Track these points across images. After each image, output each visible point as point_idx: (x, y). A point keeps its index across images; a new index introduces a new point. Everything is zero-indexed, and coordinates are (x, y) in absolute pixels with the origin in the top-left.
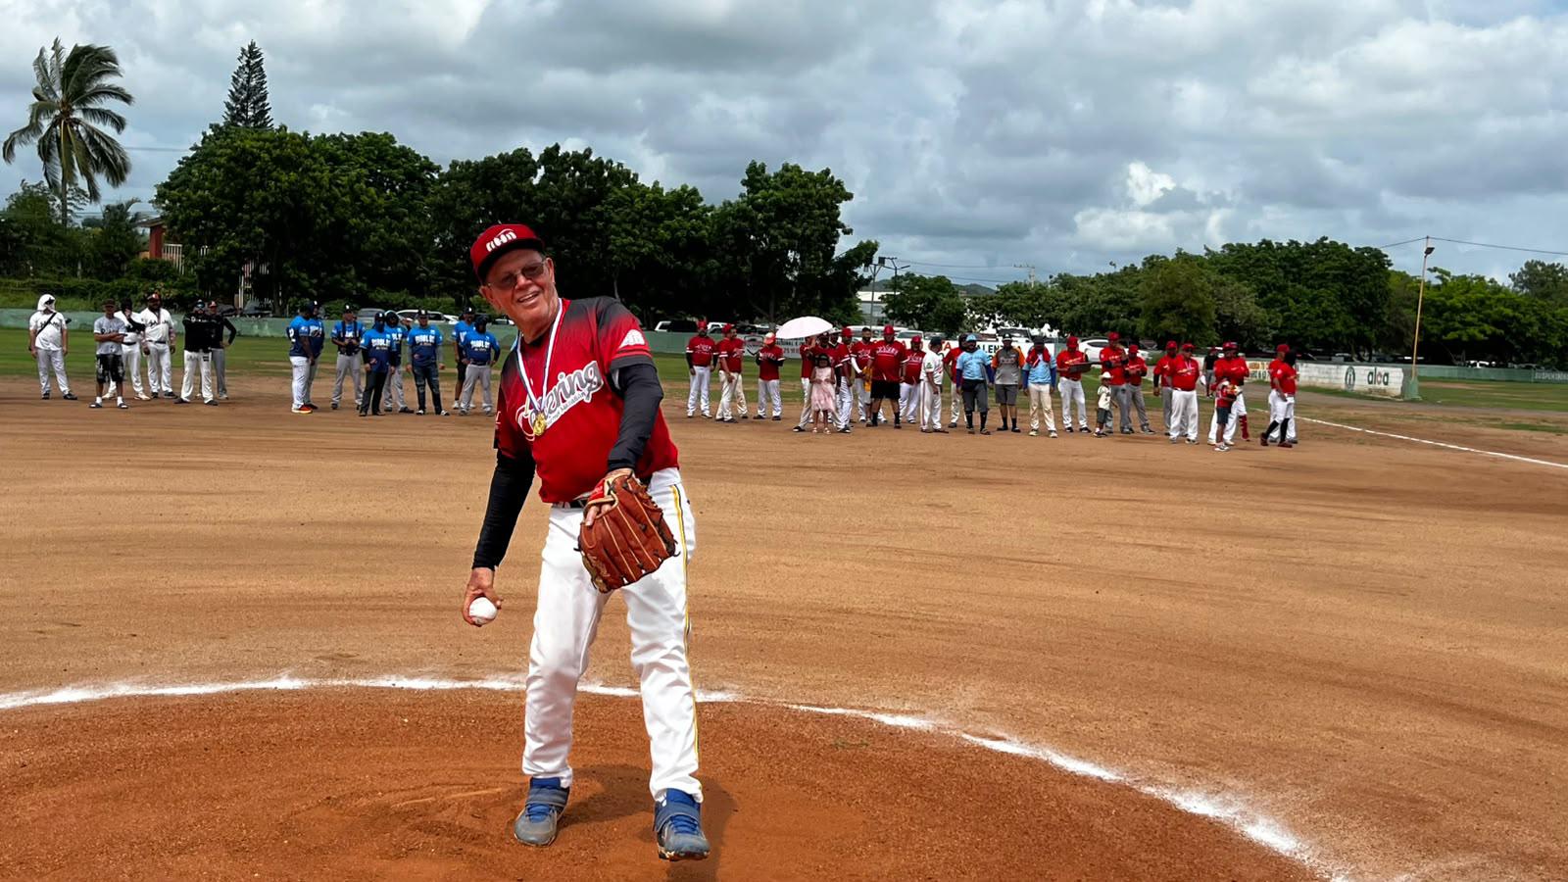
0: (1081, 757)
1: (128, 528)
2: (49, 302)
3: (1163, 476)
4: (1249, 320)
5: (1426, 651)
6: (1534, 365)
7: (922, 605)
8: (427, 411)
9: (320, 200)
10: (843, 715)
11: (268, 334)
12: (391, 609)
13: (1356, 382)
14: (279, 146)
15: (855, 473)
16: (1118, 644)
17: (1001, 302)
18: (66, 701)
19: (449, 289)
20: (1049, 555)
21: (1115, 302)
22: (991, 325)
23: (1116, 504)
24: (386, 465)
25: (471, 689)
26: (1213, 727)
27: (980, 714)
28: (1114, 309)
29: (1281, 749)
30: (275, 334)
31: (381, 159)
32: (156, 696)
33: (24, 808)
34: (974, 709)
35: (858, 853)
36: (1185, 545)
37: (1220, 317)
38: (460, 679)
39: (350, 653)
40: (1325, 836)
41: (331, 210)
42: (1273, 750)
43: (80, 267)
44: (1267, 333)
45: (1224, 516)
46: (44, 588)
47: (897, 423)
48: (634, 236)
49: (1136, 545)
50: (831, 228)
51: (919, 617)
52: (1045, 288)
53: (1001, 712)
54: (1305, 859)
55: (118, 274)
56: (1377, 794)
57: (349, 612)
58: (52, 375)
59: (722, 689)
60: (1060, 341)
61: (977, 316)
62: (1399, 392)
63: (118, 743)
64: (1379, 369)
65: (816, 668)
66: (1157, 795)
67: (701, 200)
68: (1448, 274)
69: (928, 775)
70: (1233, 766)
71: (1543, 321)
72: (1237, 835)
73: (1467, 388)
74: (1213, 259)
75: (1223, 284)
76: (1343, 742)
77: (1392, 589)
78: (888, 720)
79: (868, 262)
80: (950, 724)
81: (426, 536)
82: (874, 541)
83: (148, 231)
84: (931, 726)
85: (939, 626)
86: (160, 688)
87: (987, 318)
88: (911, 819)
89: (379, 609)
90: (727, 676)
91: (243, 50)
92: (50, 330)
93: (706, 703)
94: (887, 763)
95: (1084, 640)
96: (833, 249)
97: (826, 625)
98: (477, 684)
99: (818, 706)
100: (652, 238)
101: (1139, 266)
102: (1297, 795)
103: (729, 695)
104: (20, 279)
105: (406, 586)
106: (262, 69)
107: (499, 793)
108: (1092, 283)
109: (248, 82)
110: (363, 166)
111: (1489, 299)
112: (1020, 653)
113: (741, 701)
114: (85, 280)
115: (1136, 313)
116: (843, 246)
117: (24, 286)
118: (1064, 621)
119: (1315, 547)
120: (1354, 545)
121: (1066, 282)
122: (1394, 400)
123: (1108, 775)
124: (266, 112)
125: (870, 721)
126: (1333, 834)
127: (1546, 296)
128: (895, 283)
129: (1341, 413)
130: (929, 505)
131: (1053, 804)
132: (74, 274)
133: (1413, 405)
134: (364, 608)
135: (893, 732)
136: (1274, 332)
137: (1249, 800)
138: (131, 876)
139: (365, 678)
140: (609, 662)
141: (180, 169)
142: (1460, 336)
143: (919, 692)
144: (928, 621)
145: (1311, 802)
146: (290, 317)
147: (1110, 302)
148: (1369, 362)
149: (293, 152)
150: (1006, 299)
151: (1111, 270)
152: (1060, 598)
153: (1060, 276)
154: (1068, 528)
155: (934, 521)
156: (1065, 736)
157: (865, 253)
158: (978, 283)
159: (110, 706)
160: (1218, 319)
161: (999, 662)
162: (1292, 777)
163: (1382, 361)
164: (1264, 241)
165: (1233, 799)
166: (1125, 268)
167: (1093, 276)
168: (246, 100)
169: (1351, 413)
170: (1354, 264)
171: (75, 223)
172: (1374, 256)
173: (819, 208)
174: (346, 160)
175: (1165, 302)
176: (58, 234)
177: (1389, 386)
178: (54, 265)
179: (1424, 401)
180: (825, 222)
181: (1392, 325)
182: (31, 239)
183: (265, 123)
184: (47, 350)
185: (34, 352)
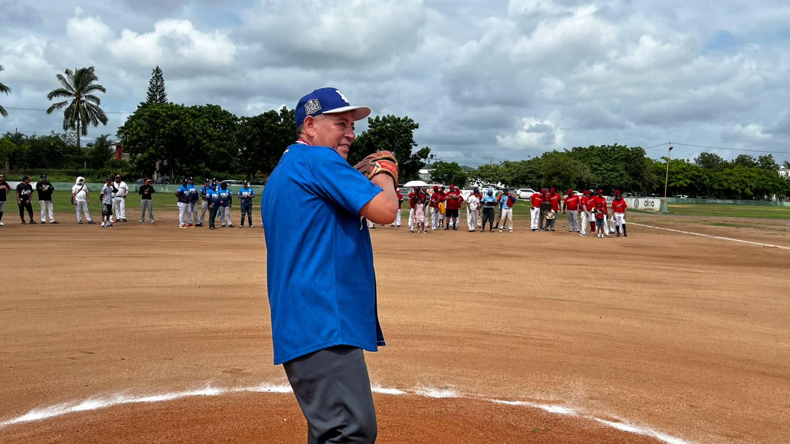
1: (113, 291)
2: (81, 180)
4: (588, 180)
6: (706, 197)
7: (522, 328)
8: (245, 226)
9: (189, 133)
10: (523, 407)
11: (168, 192)
12: (254, 338)
13: (639, 205)
14: (171, 110)
17: (480, 173)
18: (88, 409)
19: (244, 171)
20: (562, 296)
21: (531, 172)
22: (476, 183)
23: (575, 267)
24: (232, 253)
27: (594, 402)
28: (531, 176)
30: (171, 191)
31: (215, 116)
34: (588, 398)
36: (621, 288)
37: (576, 178)
39: (240, 368)
41: (194, 136)
43: (85, 164)
44: (595, 185)
46: (74, 329)
47: (454, 227)
50: (409, 143)
51: (525, 336)
52: (499, 167)
53: (604, 400)
55: (102, 166)
57: (234, 340)
58: (82, 212)
61: (470, 179)
62: (658, 210)
64: (649, 199)
65: (489, 371)
71: (711, 178)
74: (569, 154)
75: (576, 164)
77: (737, 311)
78: (548, 409)
79: (426, 157)
80: (584, 411)
82: (476, 290)
83: (115, 147)
84: (574, 413)
85: (538, 342)
87: (474, 180)
89: (249, 338)
90: (445, 379)
91: (154, 70)
92: (82, 192)
93: (443, 399)
96: (411, 152)
101: (540, 157)
103: (453, 393)
106: (162, 78)
108: (521, 164)
109: (156, 84)
110: (207, 118)
111: (687, 168)
113: (461, 397)
114: (88, 170)
115: (540, 177)
116: (415, 150)
117: (61, 172)
119: (681, 288)
121: (507, 164)
122: (657, 213)
124: (164, 96)
125: (540, 410)
127: (709, 167)
128: (435, 166)
129: (639, 219)
130: (490, 269)
132: (83, 167)
133: (666, 215)
134: (240, 337)
135: (557, 419)
136: (599, 184)
139: (253, 386)
141: (128, 121)
142: (676, 184)
143: (552, 387)
144: (530, 338)
146: (177, 184)
147: (529, 172)
149: (177, 113)
150: (483, 172)
151: (529, 159)
153: (505, 162)
155: (497, 278)
156: (651, 417)
157: (424, 153)
159: (113, 412)
164: (591, 146)
166: (534, 158)
167: (520, 161)
168: (156, 91)
169: (643, 219)
170: (631, 154)
171: (83, 145)
172: (639, 150)
173: (404, 133)
174: (200, 116)
175: (553, 172)
176: (76, 150)
177: (654, 207)
178: (74, 164)
179: (670, 213)
180: (407, 139)
181: (648, 180)
182: (64, 153)
183: (165, 101)
184: (80, 202)
185: (75, 203)
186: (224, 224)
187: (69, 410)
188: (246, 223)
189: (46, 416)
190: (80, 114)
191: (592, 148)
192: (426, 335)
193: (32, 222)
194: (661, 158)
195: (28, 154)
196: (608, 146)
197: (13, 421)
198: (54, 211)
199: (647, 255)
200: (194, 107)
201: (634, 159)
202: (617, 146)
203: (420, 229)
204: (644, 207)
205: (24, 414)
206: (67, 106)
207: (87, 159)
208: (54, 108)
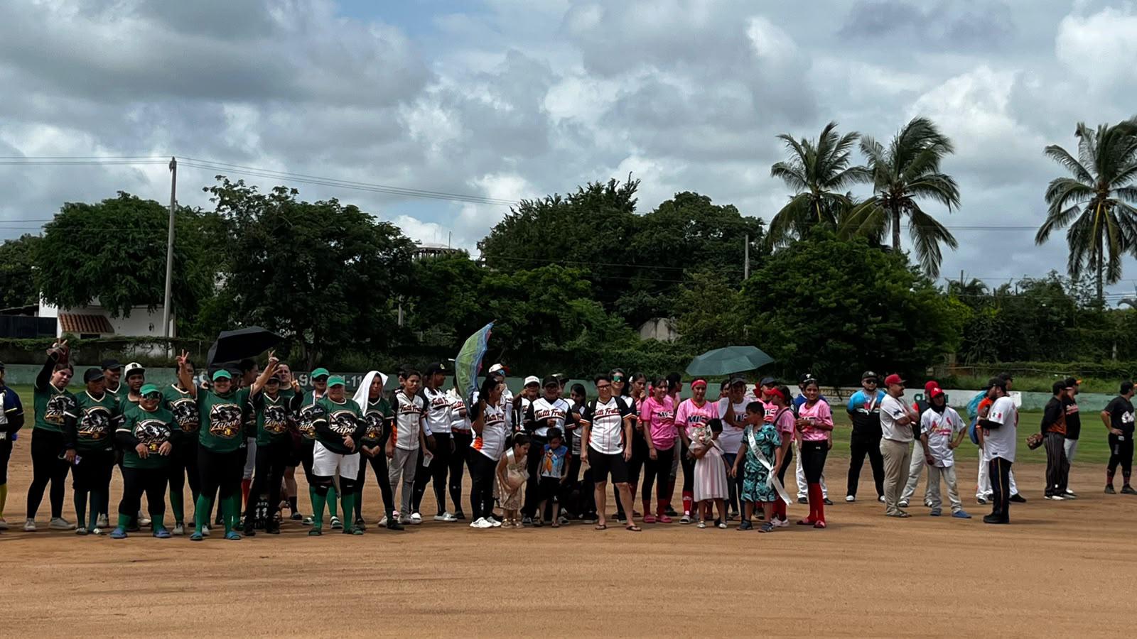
43: (1115, 349)
132: (1110, 356)
171: (1112, 305)
176: (1096, 315)
178: (1091, 348)
182: (1070, 323)
190: (1104, 231)
193: (1127, 489)
195: (995, 328)
206: (1078, 216)
207: (1119, 337)
208: (1051, 225)
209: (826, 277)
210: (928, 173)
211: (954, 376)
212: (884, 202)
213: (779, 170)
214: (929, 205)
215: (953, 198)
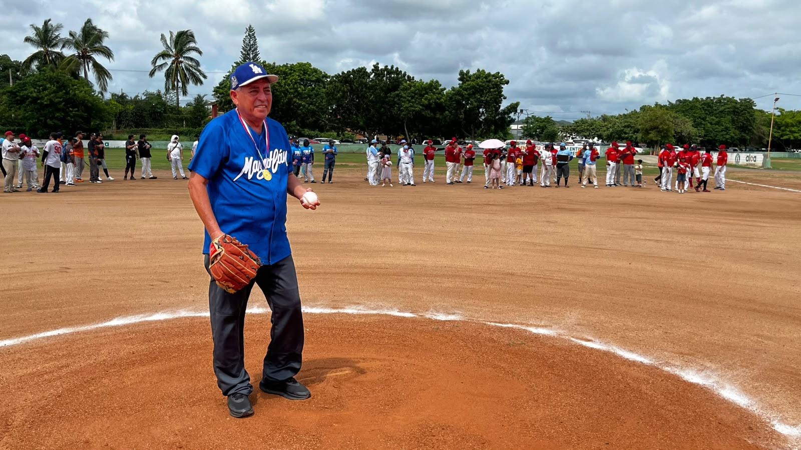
0: (631, 350)
2: (176, 138)
3: (655, 206)
4: (689, 134)
5: (797, 293)
7: (548, 271)
8: (325, 182)
9: (281, 92)
10: (512, 328)
12: (305, 274)
13: (741, 161)
15: (513, 207)
16: (643, 290)
17: (575, 128)
18: (158, 319)
19: (333, 128)
20: (605, 245)
21: (628, 126)
22: (570, 138)
23: (635, 220)
25: (339, 313)
26: (695, 334)
27: (578, 327)
28: (627, 130)
29: (731, 346)
31: (305, 73)
32: (197, 317)
33: (128, 377)
34: (575, 324)
35: (525, 407)
36: (669, 240)
37: (676, 132)
38: (334, 308)
40: (763, 396)
41: (286, 94)
42: (728, 347)
43: (184, 123)
44: (697, 140)
45: (686, 225)
46: (157, 264)
47: (532, 183)
48: (412, 102)
49: (646, 240)
50: (499, 97)
51: (546, 277)
52: (595, 121)
53: (589, 326)
54: (755, 410)
55: (200, 125)
56: (785, 371)
58: (177, 169)
59: (454, 314)
60: (602, 145)
61: (564, 135)
62: (761, 165)
63: (176, 342)
64: (751, 154)
65: (498, 303)
66: (672, 372)
67: (441, 85)
68: (784, 110)
69: (555, 361)
70: (707, 356)
72: (716, 395)
73: (793, 162)
74: (672, 107)
75: (677, 118)
76: (763, 342)
77: (774, 261)
78: (534, 330)
79: (515, 112)
80: (564, 333)
81: (322, 239)
82: (523, 239)
83: (211, 106)
84: (555, 334)
85: (556, 281)
86: (199, 313)
87: (568, 135)
88: (550, 386)
90: (456, 307)
91: (247, 29)
92: (177, 150)
93: (446, 321)
94: (535, 354)
95: (626, 288)
96: (500, 106)
97: (502, 281)
98: (341, 311)
99: (499, 323)
100: (419, 103)
101: (638, 110)
102: (744, 372)
103: (457, 317)
104: (161, 129)
105: (312, 262)
106: (255, 37)
107: (347, 374)
108: (617, 118)
109: (249, 43)
110: (297, 76)
112: (596, 295)
113: (463, 320)
114: (186, 128)
115: (637, 131)
116: (504, 105)
117: (162, 131)
118: (616, 278)
119: (732, 240)
120: (751, 239)
121: (605, 118)
122: (759, 168)
123: (646, 361)
125: (526, 331)
126: (767, 395)
128: (526, 121)
129: (735, 175)
130: (547, 222)
131: (620, 377)
132: (183, 126)
133: (769, 171)
135: (537, 337)
136: (700, 139)
137: (719, 375)
138: (170, 417)
140: (402, 300)
141: (224, 80)
142: (789, 137)
143: (548, 316)
144: (550, 279)
145: (752, 376)
147: (625, 127)
148: (745, 151)
150: (578, 126)
151: (626, 113)
152: (612, 267)
153: (602, 116)
154: (613, 232)
155: (550, 229)
156: (622, 339)
157: (513, 108)
158: (564, 120)
159: (176, 322)
160: (675, 133)
161: (586, 300)
162: (740, 362)
163: (751, 151)
165: (711, 374)
166: (632, 112)
167: (617, 115)
168: (250, 50)
169: (740, 175)
170: (739, 106)
171: (182, 105)
172: (748, 102)
173: (494, 88)
174: (290, 74)
175: (651, 126)
176: (176, 109)
177: (757, 162)
178: (174, 122)
179: (774, 169)
180: (496, 94)
181: (757, 134)
182: (165, 112)
183: (257, 60)
184: (175, 159)
185: (170, 159)
186: (306, 180)
187: (143, 319)
188: (327, 179)
189: (126, 323)
190: (179, 74)
191: (696, 99)
192: (454, 275)
193: (132, 178)
194: (775, 109)
195: (132, 114)
196: (714, 98)
197: (100, 325)
198: (152, 168)
199: (718, 210)
200: (286, 66)
201: (742, 111)
202: (723, 97)
203: (495, 185)
204: (746, 163)
205: (110, 321)
206: (168, 67)
207: (186, 118)
208: (155, 70)
209: (45, 89)
210: (97, 45)
211: (111, 135)
212: (79, 57)
213: (27, 39)
214: (100, 59)
215: (111, 57)
